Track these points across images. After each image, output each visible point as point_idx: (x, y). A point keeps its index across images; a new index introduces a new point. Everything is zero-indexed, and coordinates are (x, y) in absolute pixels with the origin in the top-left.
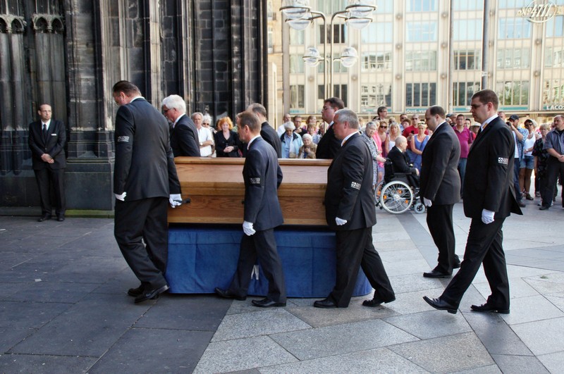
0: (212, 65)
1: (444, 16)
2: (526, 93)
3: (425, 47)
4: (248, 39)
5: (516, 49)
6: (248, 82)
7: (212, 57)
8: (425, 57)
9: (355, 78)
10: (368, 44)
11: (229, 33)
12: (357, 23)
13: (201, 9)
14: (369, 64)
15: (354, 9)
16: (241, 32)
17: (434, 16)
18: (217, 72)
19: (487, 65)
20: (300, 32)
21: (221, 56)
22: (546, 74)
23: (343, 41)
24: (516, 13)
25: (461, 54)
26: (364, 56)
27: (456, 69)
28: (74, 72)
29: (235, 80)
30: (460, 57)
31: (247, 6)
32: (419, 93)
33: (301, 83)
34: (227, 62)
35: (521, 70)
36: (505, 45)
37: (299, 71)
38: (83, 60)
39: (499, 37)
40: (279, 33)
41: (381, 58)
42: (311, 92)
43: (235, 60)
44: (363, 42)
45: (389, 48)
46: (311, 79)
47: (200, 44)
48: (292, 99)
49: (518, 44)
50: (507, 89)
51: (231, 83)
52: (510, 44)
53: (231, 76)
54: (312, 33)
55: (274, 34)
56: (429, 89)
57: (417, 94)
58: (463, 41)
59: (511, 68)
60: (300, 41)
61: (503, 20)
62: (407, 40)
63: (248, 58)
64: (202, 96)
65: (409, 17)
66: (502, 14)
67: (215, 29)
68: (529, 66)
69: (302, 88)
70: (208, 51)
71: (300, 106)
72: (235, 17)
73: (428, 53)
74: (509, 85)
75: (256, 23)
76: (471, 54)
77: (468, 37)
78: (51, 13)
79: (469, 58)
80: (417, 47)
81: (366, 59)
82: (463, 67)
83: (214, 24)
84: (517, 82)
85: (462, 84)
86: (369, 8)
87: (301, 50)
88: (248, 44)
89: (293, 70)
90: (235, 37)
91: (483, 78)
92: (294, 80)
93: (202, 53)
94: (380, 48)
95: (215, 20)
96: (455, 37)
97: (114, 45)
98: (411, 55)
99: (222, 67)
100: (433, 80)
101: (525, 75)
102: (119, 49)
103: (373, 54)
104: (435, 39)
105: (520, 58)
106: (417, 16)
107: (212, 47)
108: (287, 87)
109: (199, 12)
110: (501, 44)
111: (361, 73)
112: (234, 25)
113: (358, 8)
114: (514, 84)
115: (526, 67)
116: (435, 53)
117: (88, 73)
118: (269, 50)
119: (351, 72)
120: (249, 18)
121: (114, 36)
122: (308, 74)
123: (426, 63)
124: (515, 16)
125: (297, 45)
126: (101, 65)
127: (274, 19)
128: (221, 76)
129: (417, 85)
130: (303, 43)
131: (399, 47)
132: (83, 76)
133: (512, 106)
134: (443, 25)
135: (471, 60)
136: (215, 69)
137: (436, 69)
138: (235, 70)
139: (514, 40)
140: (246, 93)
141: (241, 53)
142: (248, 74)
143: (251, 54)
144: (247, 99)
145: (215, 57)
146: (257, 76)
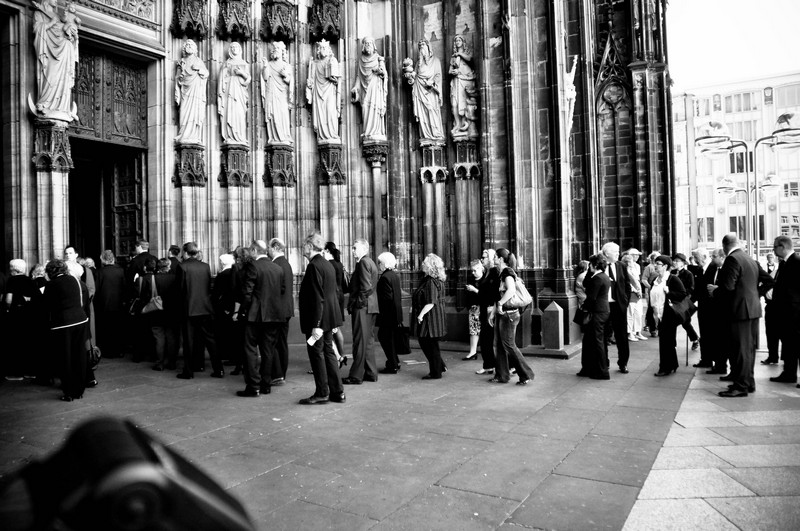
0: (616, 201)
4: (655, 173)
6: (655, 216)
7: (616, 192)
9: (773, 209)
10: (788, 170)
11: (634, 167)
13: (605, 146)
14: (790, 192)
15: (782, 133)
16: (647, 166)
18: (621, 208)
21: (625, 192)
26: (783, 183)
28: (489, 214)
29: (641, 215)
31: (653, 140)
33: (710, 215)
34: (632, 198)
37: (708, 203)
38: (498, 202)
40: (685, 165)
42: (722, 225)
43: (641, 194)
46: (722, 211)
47: (604, 180)
51: (637, 218)
53: (637, 211)
54: (724, 161)
60: (707, 172)
63: (655, 192)
64: (606, 232)
67: (619, 165)
69: (711, 221)
70: (613, 187)
71: (709, 240)
72: (639, 152)
75: (663, 156)
78: (470, 161)
81: (786, 187)
83: (619, 160)
87: (710, 181)
88: (654, 177)
89: (700, 203)
90: (640, 171)
92: (703, 213)
93: (605, 190)
95: (619, 156)
97: (526, 187)
99: (627, 202)
102: (531, 191)
103: (795, 181)
107: (616, 184)
108: (694, 220)
109: (603, 149)
111: (780, 202)
112: (639, 160)
113: (786, 132)
117: (502, 214)
118: (676, 182)
120: (655, 151)
121: (526, 178)
122: (718, 205)
125: (704, 177)
126: (514, 207)
127: (679, 151)
128: (626, 212)
130: (712, 174)
132: (497, 217)
136: (620, 205)
138: (641, 205)
140: (653, 228)
141: (647, 188)
142: (655, 208)
143: (658, 188)
144: (654, 234)
145: (620, 193)
146: (664, 210)
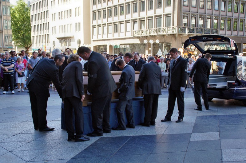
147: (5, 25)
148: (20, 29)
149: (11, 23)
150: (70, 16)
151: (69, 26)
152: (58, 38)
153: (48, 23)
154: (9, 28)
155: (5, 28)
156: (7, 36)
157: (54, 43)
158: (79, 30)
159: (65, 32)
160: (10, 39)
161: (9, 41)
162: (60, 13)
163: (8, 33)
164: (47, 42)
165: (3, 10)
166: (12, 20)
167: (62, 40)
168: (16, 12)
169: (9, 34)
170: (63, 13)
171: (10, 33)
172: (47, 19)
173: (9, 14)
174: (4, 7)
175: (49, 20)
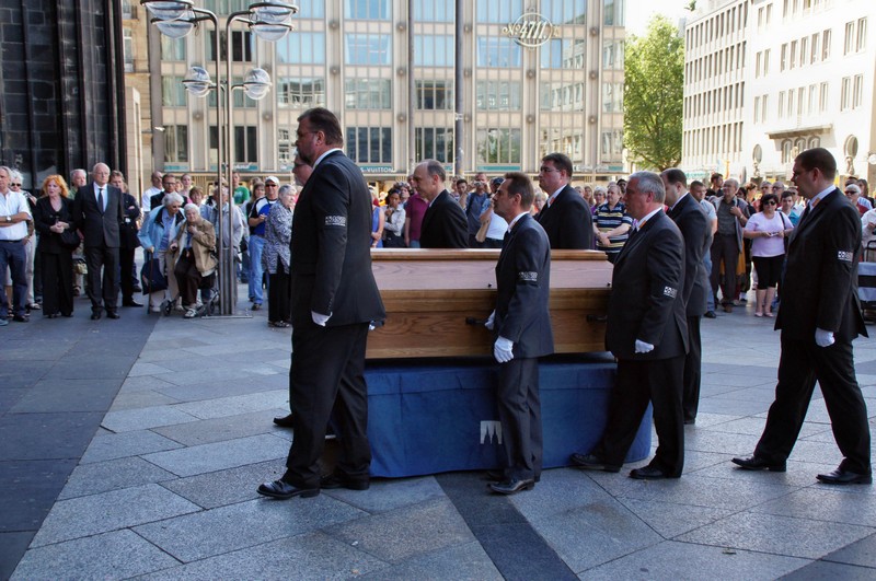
0: (25, 87)
1: (401, 28)
2: (518, 147)
3: (374, 73)
4: (90, 47)
5: (503, 83)
6: (92, 118)
7: (24, 72)
8: (374, 89)
9: (268, 117)
10: (289, 65)
11: (55, 34)
12: (267, 31)
14: (290, 95)
15: (262, 9)
16: (76, 34)
17: (386, 28)
18: (34, 99)
19: (463, 104)
20: (177, 40)
21: (40, 73)
22: (543, 120)
23: (249, 58)
24: (500, 31)
25: (426, 86)
26: (282, 83)
27: (420, 107)
29: (69, 113)
30: (426, 91)
32: (366, 142)
33: (182, 122)
34: (52, 83)
35: (510, 113)
36: (487, 75)
37: (178, 103)
39: (479, 64)
40: (143, 40)
41: (307, 87)
42: (198, 137)
43: (67, 80)
44: (280, 62)
45: (319, 72)
46: (198, 117)
48: (168, 147)
49: (505, 74)
50: (491, 139)
51: (61, 121)
52: (493, 74)
53: (60, 106)
54: (197, 43)
55: (133, 41)
56: (381, 136)
57: (363, 144)
58: (429, 67)
59: (495, 109)
60: (178, 55)
61: (484, 39)
62: (347, 61)
63: (91, 79)
65: (349, 27)
66: (482, 30)
67: (29, 26)
68: (520, 107)
69: (183, 130)
70: (18, 63)
71: (181, 159)
72: (63, 8)
73: (378, 83)
74: (494, 134)
75: (103, 21)
76: (441, 86)
77: (434, 61)
79: (437, 92)
80: (362, 72)
81: (285, 88)
82: (429, 105)
83: (27, 17)
84: (505, 130)
85: (429, 131)
86: (285, 10)
87: (180, 69)
88: (89, 54)
89: (168, 101)
90: (66, 42)
91: (457, 123)
92: (169, 117)
93: (4, 66)
94: (307, 71)
95: (28, 10)
96: (417, 60)
98: (354, 85)
99: (44, 91)
100: (386, 123)
101: (516, 121)
103: (296, 80)
104: (388, 61)
105: (508, 96)
106: (362, 27)
107: (24, 57)
108: (158, 128)
110: (482, 74)
111: (278, 109)
112: (63, 23)
113: (269, 8)
114: (501, 133)
115: (516, 108)
116: (389, 82)
118: (127, 67)
119: (262, 108)
120: (89, 11)
122: (192, 107)
123: (376, 97)
124: (499, 36)
125: (173, 62)
127: (135, 16)
128: (42, 106)
129: (363, 131)
130: (184, 58)
131: (335, 71)
133: (499, 164)
134: (399, 41)
135: (441, 96)
136: (31, 94)
137: (390, 107)
138: (68, 98)
139: (499, 69)
140: (88, 136)
141: (78, 70)
142: (90, 104)
143: (96, 72)
144: (90, 146)
145: (30, 74)
146: (106, 108)
147: (606, 99)
148: (648, 109)
149: (622, 94)
150: (825, 55)
151: (817, 92)
152: (772, 136)
153: (743, 83)
154: (617, 109)
155: (605, 110)
156: (609, 135)
157: (757, 154)
158: (856, 103)
159: (799, 112)
160: (617, 142)
161: (614, 151)
162: (789, 49)
163: (612, 123)
164: (735, 150)
165: (604, 53)
166: (628, 82)
167: (788, 143)
168: (642, 56)
169: (615, 126)
170: (798, 46)
171: (620, 123)
172: (740, 70)
173: (619, 65)
174: (607, 44)
175: (748, 73)
